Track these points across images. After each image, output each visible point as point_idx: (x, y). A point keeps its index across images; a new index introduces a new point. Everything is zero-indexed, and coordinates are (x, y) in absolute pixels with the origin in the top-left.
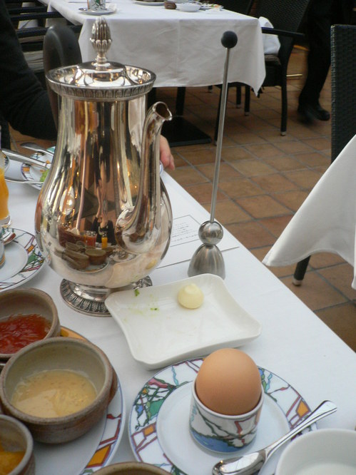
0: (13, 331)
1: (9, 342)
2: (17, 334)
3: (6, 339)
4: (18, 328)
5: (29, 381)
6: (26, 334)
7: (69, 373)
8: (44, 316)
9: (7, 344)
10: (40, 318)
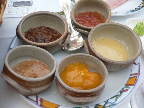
0: (87, 18)
1: (87, 22)
2: (90, 19)
3: (85, 20)
4: (90, 16)
5: (97, 41)
6: (94, 19)
7: (114, 40)
8: (101, 13)
9: (86, 23)
10: (99, 13)
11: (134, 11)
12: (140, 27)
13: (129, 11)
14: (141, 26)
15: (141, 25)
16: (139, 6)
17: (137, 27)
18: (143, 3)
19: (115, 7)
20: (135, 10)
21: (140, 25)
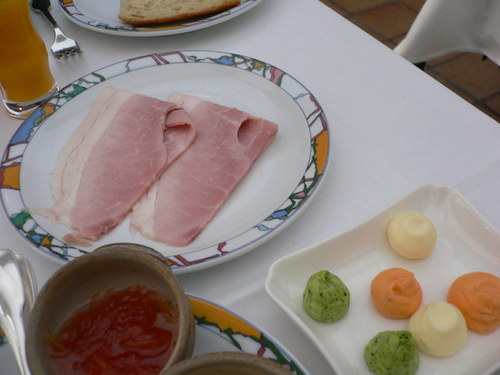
11: (289, 210)
12: (321, 295)
13: (271, 218)
14: (324, 291)
15: (323, 285)
16: (304, 180)
17: (314, 297)
18: (314, 160)
19: (218, 206)
20: (289, 203)
21: (320, 288)
